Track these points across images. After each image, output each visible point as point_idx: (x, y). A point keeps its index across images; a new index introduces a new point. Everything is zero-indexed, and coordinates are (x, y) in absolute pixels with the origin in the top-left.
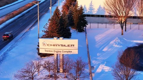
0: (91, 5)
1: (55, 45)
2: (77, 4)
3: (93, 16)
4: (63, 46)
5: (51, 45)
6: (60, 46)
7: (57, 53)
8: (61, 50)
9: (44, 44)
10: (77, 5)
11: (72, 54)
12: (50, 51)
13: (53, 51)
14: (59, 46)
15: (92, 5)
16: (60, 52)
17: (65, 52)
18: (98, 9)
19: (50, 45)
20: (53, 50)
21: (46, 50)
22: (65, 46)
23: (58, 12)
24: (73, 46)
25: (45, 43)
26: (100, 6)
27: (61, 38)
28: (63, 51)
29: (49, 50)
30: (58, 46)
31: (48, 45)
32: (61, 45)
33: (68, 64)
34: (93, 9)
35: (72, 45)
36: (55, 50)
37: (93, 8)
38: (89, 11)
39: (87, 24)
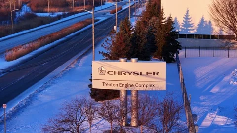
0: (187, 17)
1: (122, 73)
2: (163, 13)
3: (190, 36)
4: (138, 74)
5: (115, 73)
6: (132, 74)
7: (126, 89)
8: (134, 83)
9: (101, 71)
10: (163, 15)
11: (154, 89)
12: (111, 85)
13: (119, 85)
14: (130, 74)
15: (189, 17)
16: (132, 86)
17: (141, 86)
18: (199, 25)
19: (113, 73)
20: (118, 83)
21: (106, 82)
22: (141, 74)
23: (128, 26)
24: (157, 74)
25: (103, 69)
26: (203, 19)
27: (133, 60)
28: (137, 85)
29: (110, 82)
30: (127, 74)
31: (109, 73)
32: (134, 73)
33: (147, 109)
34: (189, 25)
35: (154, 73)
36: (123, 83)
37: (191, 23)
38: (182, 29)
39: (181, 49)
